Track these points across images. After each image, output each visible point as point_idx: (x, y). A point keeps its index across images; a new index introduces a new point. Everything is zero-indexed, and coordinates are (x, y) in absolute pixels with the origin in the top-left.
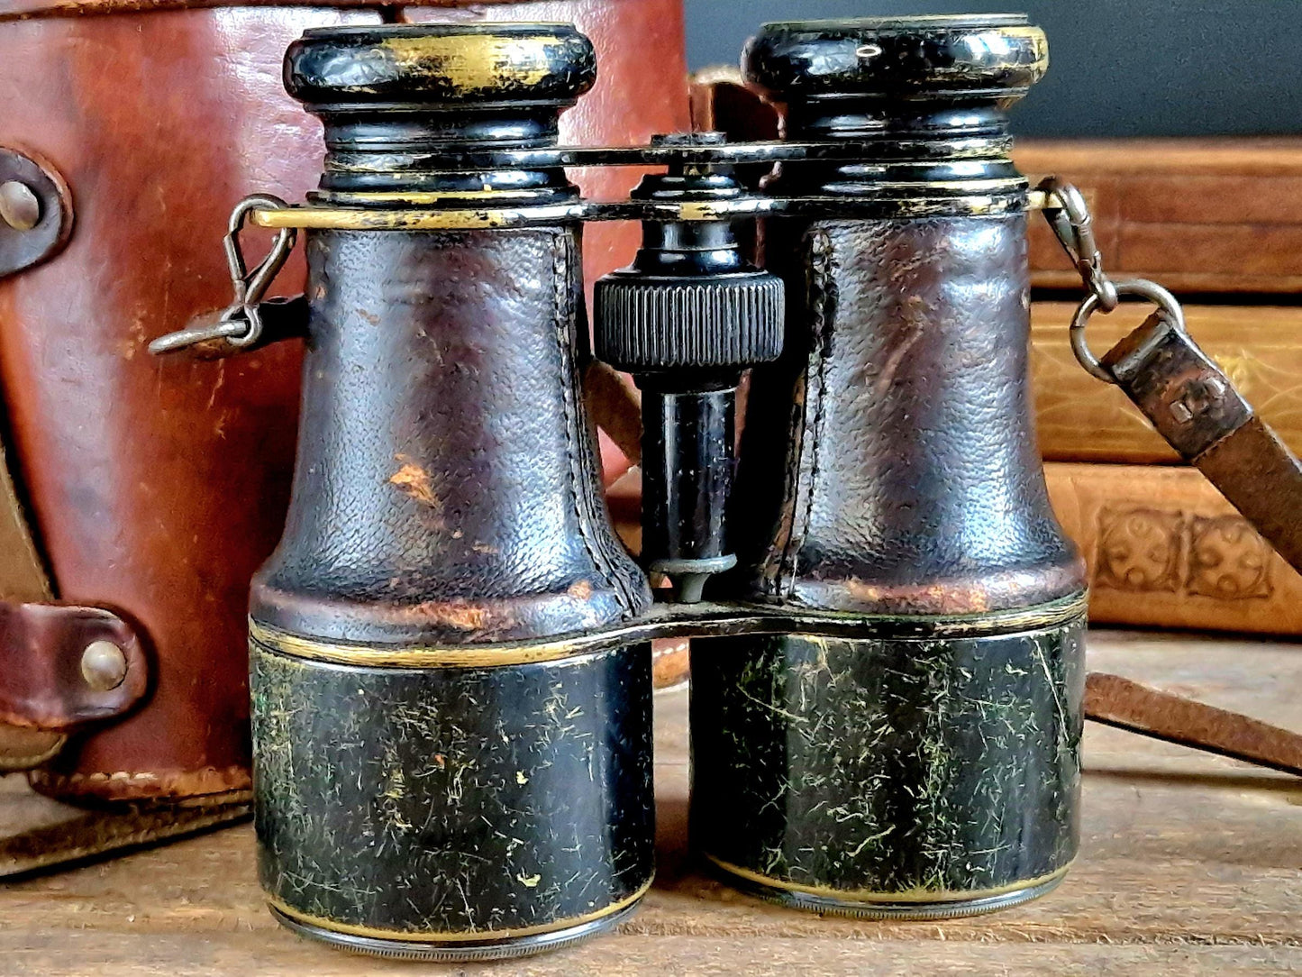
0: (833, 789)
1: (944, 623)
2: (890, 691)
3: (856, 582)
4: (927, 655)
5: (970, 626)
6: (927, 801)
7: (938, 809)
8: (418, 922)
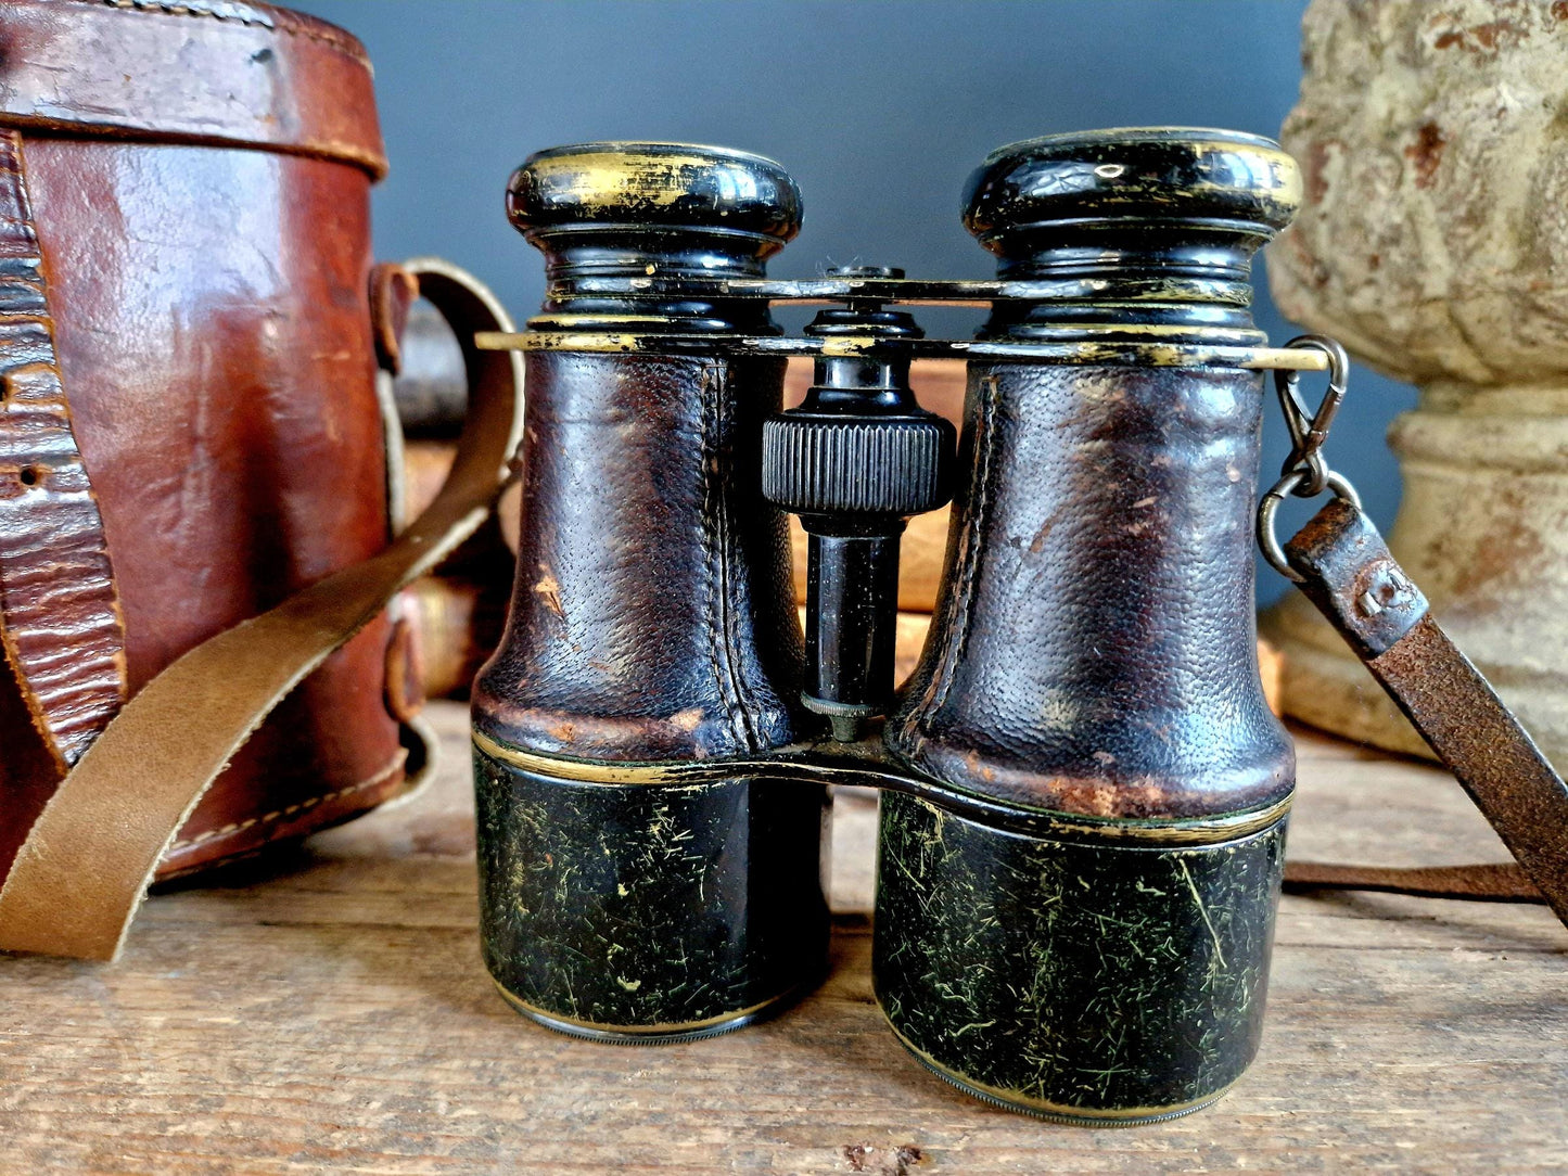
0: (941, 964)
1: (1061, 819)
2: (999, 882)
3: (975, 757)
4: (1039, 855)
5: (1091, 830)
6: (1031, 1005)
7: (1043, 1017)
8: (535, 998)
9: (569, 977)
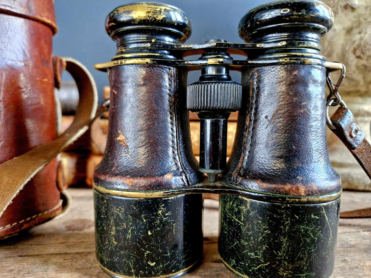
0: (250, 247)
1: (289, 198)
2: (270, 219)
3: (260, 181)
4: (283, 209)
5: (298, 200)
6: (281, 256)
7: (285, 260)
8: (119, 271)
9: (132, 264)
